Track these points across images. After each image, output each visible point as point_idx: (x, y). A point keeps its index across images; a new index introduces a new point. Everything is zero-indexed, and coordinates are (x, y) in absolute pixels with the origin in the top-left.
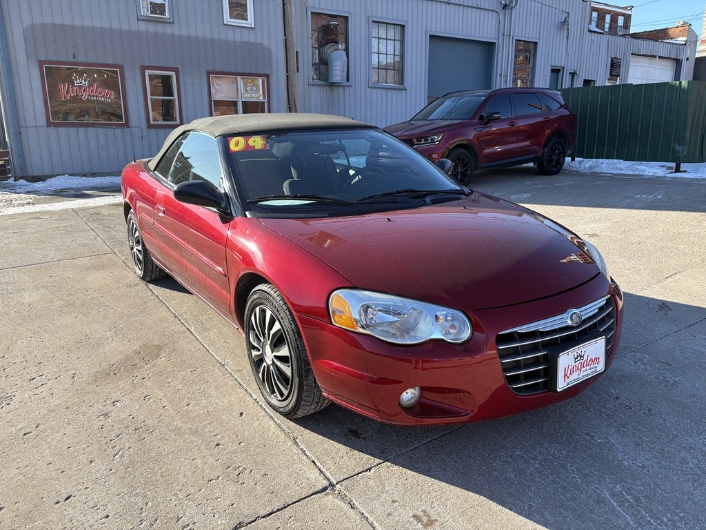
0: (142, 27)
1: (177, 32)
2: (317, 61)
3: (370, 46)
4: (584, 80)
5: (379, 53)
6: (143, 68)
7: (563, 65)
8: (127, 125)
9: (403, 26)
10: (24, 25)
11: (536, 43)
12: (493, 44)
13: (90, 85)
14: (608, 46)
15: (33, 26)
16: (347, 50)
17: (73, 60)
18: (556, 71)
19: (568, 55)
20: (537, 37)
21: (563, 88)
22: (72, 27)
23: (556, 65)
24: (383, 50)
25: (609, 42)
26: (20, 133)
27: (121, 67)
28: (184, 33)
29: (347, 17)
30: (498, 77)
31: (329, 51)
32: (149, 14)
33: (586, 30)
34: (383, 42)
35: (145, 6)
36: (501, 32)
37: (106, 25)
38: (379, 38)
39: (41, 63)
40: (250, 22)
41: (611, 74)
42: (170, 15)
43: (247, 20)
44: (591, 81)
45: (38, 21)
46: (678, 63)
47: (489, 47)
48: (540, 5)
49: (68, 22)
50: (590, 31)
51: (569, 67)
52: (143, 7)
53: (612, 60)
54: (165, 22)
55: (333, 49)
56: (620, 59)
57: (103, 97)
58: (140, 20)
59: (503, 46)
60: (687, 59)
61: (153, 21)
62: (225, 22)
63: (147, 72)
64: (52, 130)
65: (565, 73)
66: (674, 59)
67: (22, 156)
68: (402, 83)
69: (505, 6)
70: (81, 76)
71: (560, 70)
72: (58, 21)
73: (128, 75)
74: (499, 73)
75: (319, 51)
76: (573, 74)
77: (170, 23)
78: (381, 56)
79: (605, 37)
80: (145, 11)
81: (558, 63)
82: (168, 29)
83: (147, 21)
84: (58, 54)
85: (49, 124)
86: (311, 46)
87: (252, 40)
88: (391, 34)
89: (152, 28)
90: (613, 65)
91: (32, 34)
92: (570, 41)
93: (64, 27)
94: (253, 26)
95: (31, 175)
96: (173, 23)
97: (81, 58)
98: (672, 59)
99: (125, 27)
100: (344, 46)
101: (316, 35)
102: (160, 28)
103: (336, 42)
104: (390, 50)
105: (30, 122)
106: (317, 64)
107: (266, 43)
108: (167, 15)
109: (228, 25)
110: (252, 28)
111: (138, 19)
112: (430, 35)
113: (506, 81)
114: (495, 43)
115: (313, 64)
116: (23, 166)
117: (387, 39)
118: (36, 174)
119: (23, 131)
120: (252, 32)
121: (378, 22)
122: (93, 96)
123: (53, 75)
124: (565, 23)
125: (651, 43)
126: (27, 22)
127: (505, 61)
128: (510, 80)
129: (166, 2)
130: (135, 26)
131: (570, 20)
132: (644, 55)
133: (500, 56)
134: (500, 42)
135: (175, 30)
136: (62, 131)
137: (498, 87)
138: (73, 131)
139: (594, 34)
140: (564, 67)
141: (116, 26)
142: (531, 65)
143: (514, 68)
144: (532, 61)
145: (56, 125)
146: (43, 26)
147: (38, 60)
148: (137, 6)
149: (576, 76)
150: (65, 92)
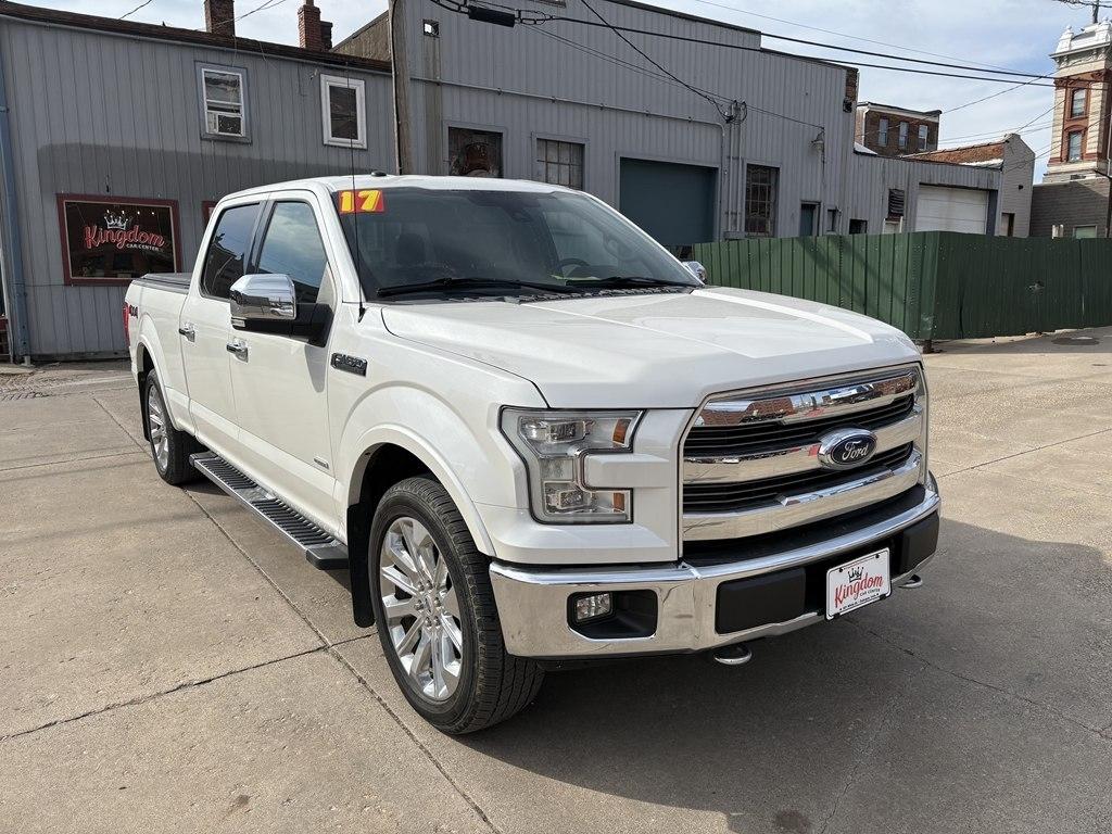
0: (208, 148)
1: (256, 156)
3: (534, 173)
4: (852, 220)
6: (206, 205)
7: (818, 199)
9: (582, 146)
10: (39, 147)
11: (778, 169)
12: (715, 170)
13: (130, 228)
14: (884, 172)
15: (52, 148)
17: (103, 192)
18: (809, 208)
19: (825, 187)
20: (779, 161)
21: (821, 232)
22: (108, 150)
23: (809, 198)
24: (553, 178)
25: (884, 167)
26: (25, 295)
27: (175, 204)
28: (267, 156)
29: (501, 134)
30: (724, 217)
32: (216, 131)
33: (851, 151)
34: (552, 169)
35: (212, 120)
36: (726, 154)
37: (156, 146)
38: (547, 163)
39: (60, 198)
40: (361, 140)
41: (890, 213)
42: (246, 133)
43: (357, 138)
44: (861, 221)
45: (59, 140)
46: (992, 194)
47: (709, 174)
49: (101, 142)
50: (856, 152)
51: (828, 203)
52: (209, 123)
53: (891, 192)
54: (239, 143)
56: (903, 192)
57: (146, 244)
58: (206, 140)
59: (729, 173)
60: (1021, 187)
61: (223, 141)
62: (326, 142)
64: (72, 290)
65: (821, 209)
66: (985, 190)
67: (26, 327)
69: (729, 120)
70: (118, 214)
71: (814, 206)
72: (88, 140)
73: (185, 215)
74: (723, 212)
76: (833, 212)
77: (247, 144)
79: (880, 162)
80: (211, 128)
81: (811, 197)
82: (244, 152)
83: (215, 141)
84: (86, 186)
85: (68, 283)
88: (565, 157)
89: (220, 150)
90: (891, 197)
91: (50, 158)
92: (828, 166)
93: (96, 147)
94: (365, 146)
95: (39, 352)
96: (251, 144)
97: (118, 191)
98: (982, 190)
99: (182, 148)
101: (455, 157)
102: (233, 151)
103: (483, 168)
104: (564, 180)
105: (41, 279)
108: (243, 133)
109: (329, 146)
110: (362, 149)
111: (201, 139)
112: (622, 159)
113: (736, 220)
114: (717, 169)
116: (27, 342)
117: (558, 163)
118: (46, 351)
119: (30, 292)
120: (363, 155)
121: (547, 140)
122: (133, 243)
123: (80, 215)
124: (817, 145)
125: (949, 168)
126: (44, 141)
127: (732, 193)
128: (741, 219)
129: (242, 116)
130: (196, 147)
131: (827, 138)
132: (939, 185)
133: (725, 187)
134: (725, 167)
135: (254, 153)
136: (86, 291)
137: (723, 229)
138: (101, 291)
139: (862, 158)
140: (819, 203)
141: (169, 147)
142: (772, 200)
143: (747, 204)
144: (772, 192)
145: (78, 284)
146: (67, 146)
147: (57, 194)
148: (201, 121)
149: (838, 214)
150: (93, 239)
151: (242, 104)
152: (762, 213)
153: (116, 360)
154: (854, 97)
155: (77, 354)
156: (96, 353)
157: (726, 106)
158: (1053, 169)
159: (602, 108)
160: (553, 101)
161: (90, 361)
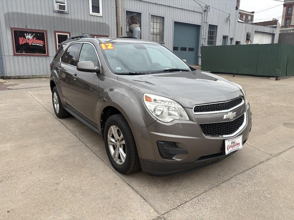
2: (128, 31)
3: (150, 25)
4: (236, 41)
5: (153, 28)
6: (55, 32)
7: (227, 35)
8: (48, 56)
9: (163, 18)
10: (5, 13)
11: (217, 26)
12: (200, 26)
13: (33, 38)
15: (8, 13)
16: (140, 26)
17: (25, 27)
18: (225, 38)
19: (230, 31)
20: (217, 24)
21: (228, 45)
22: (25, 14)
23: (225, 35)
24: (155, 27)
25: (246, 26)
27: (46, 31)
28: (73, 18)
29: (141, 13)
30: (202, 39)
31: (133, 27)
32: (58, 9)
33: (237, 21)
34: (155, 24)
36: (203, 21)
37: (40, 13)
38: (154, 22)
40: (101, 14)
41: (247, 39)
42: (67, 10)
43: (99, 13)
44: (239, 42)
45: (11, 11)
46: (273, 35)
47: (198, 27)
48: (219, 11)
49: (23, 12)
50: (238, 22)
51: (230, 36)
52: (56, 7)
53: (247, 33)
55: (135, 26)
56: (250, 33)
57: (38, 43)
58: (55, 12)
59: (204, 27)
61: (60, 12)
62: (90, 14)
63: (57, 34)
64: (16, 57)
65: (228, 38)
66: (272, 34)
68: (163, 41)
69: (205, 11)
72: (19, 11)
73: (49, 35)
74: (202, 38)
75: (129, 27)
76: (232, 39)
77: (67, 14)
78: (154, 29)
79: (244, 24)
80: (57, 8)
82: (66, 16)
83: (58, 12)
84: (20, 26)
85: (15, 55)
86: (125, 25)
87: (101, 21)
88: (159, 21)
89: (59, 15)
90: (247, 35)
91: (8, 16)
92: (231, 25)
93: (21, 14)
94: (102, 16)
95: (6, 75)
97: (29, 27)
98: (271, 33)
99: (48, 14)
100: (139, 25)
101: (128, 20)
102: (62, 16)
103: (136, 23)
104: (158, 27)
105: (6, 54)
106: (128, 32)
107: (107, 23)
110: (101, 17)
111: (53, 12)
112: (175, 22)
113: (205, 41)
115: (126, 32)
116: (3, 72)
117: (157, 23)
118: (8, 75)
119: (3, 57)
121: (154, 16)
122: (34, 43)
123: (18, 34)
124: (228, 19)
125: (263, 27)
126: (6, 11)
127: (204, 33)
128: (207, 40)
129: (66, 5)
130: (52, 14)
131: (231, 18)
132: (260, 32)
133: (203, 31)
134: (203, 25)
135: (69, 17)
136: (20, 58)
137: (202, 43)
138: (24, 58)
139: (240, 23)
140: (228, 36)
141: (44, 14)
142: (215, 35)
143: (208, 36)
144: (215, 33)
145: (17, 55)
146: (13, 13)
147: (11, 28)
148: (53, 6)
149: (233, 40)
150: (21, 41)
151: (66, 1)
152: (212, 39)
153: (30, 78)
154: (239, 6)
155: (18, 76)
156: (23, 76)
157: (204, 7)
158: (282, 29)
159: (169, 6)
160: (156, 4)
161: (22, 78)
